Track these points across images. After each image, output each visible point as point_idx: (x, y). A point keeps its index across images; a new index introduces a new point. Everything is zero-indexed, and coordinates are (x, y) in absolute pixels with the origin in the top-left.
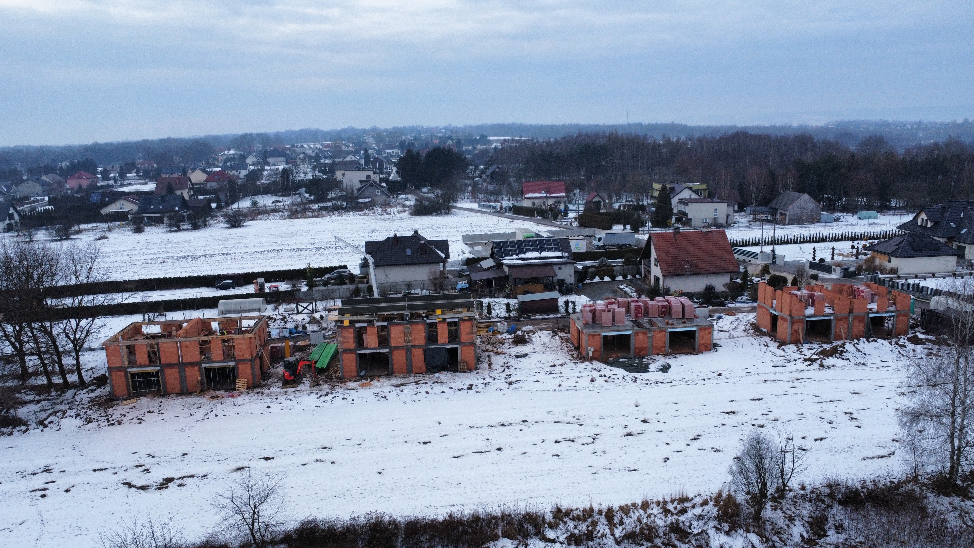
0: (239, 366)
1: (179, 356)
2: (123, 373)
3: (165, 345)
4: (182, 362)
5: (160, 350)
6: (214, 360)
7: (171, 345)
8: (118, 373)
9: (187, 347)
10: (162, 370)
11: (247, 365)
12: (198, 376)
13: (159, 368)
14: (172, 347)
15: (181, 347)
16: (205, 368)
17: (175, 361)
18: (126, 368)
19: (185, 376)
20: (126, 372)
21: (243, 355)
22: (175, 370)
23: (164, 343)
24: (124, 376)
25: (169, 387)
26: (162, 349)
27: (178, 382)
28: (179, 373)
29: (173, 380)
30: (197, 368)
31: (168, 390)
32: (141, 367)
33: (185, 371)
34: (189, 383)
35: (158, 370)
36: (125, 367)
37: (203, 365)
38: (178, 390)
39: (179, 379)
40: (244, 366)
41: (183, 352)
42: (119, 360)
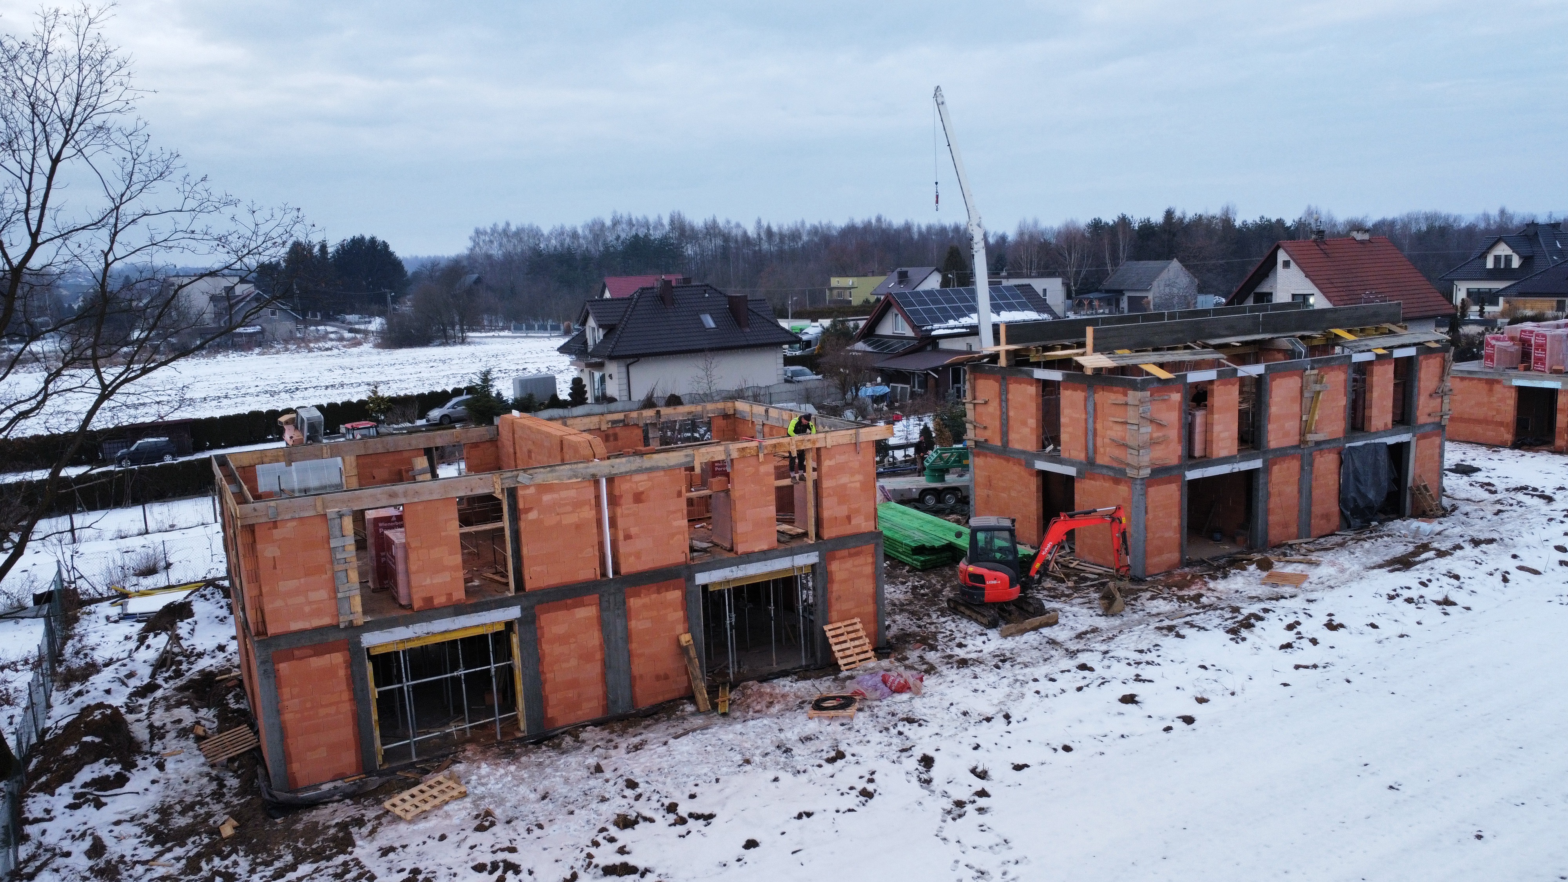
0: (835, 566)
1: (601, 545)
2: (337, 658)
3: (547, 498)
4: (616, 572)
5: (522, 525)
6: (741, 548)
7: (572, 493)
8: (318, 662)
9: (638, 498)
10: (529, 620)
11: (860, 560)
12: (680, 628)
13: (514, 613)
14: (577, 505)
15: (613, 501)
16: (705, 587)
17: (588, 572)
18: (356, 630)
19: (628, 637)
20: (355, 652)
21: (849, 518)
22: (587, 612)
23: (544, 488)
24: (342, 673)
25: (553, 699)
26: (533, 515)
27: (594, 670)
28: (603, 624)
29: (573, 662)
30: (675, 595)
31: (551, 713)
32: (429, 619)
33: (626, 615)
34: (639, 667)
35: (509, 625)
36: (351, 626)
37: (701, 578)
38: (591, 707)
39: (598, 656)
40: (849, 564)
41: (621, 523)
42: (322, 594)
